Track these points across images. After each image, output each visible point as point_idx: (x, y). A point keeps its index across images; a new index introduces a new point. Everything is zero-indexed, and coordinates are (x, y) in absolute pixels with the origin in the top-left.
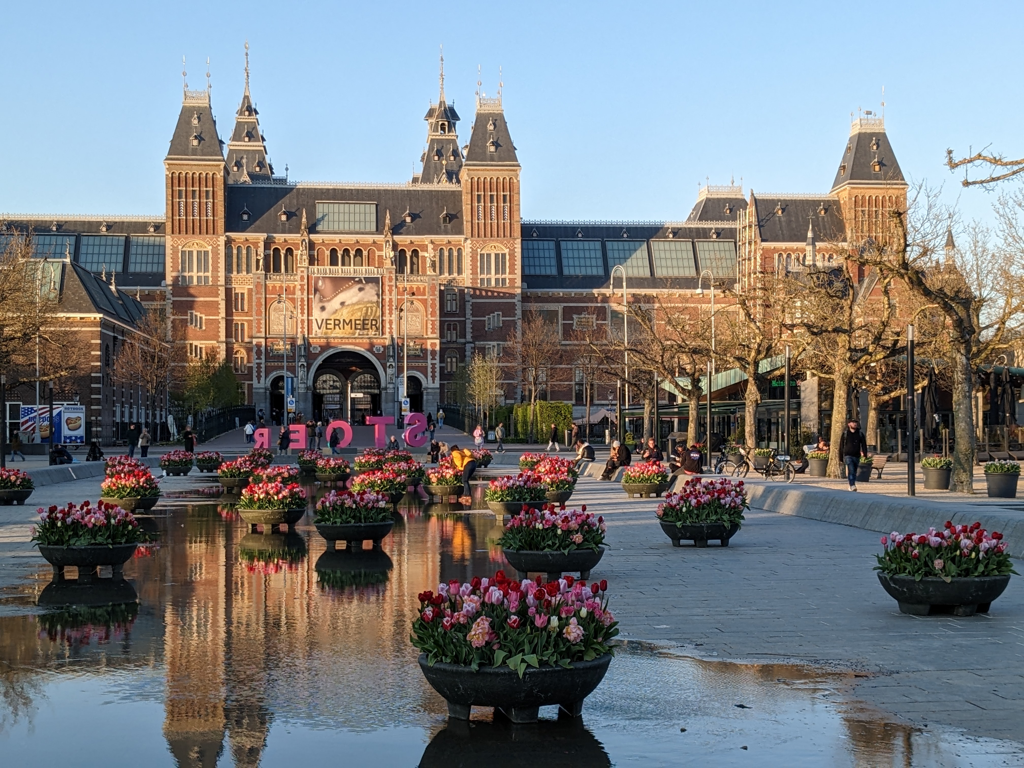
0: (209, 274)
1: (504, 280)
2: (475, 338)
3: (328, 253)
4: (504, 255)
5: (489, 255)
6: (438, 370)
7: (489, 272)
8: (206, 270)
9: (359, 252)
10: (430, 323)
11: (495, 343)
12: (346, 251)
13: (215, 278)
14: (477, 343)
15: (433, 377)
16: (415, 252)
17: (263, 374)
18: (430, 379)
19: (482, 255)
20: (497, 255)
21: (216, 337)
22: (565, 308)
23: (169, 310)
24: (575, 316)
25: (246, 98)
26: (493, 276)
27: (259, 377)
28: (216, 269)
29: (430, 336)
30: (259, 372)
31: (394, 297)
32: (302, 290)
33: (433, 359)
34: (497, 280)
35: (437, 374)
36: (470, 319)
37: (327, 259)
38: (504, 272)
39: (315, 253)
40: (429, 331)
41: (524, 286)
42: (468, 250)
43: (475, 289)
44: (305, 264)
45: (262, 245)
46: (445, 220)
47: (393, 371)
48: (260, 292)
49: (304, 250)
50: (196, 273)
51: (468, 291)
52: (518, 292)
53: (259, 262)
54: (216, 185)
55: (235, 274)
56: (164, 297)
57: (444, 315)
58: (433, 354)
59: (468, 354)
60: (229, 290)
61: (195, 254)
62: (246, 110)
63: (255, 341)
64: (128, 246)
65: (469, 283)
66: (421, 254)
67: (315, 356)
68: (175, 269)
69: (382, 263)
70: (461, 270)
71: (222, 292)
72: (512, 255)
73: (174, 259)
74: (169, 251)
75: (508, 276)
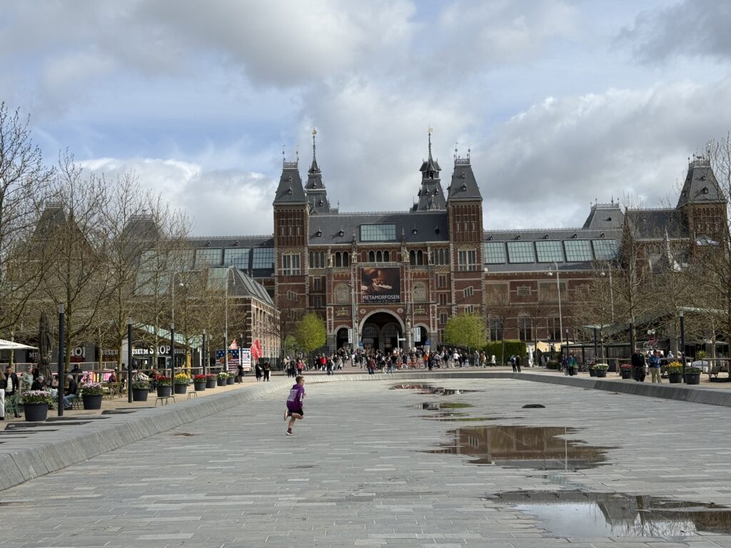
0: (300, 269)
1: (474, 266)
2: (457, 302)
3: (368, 254)
4: (474, 252)
5: (465, 252)
6: (436, 322)
7: (465, 263)
8: (298, 267)
9: (387, 253)
10: (431, 294)
11: (470, 305)
12: (379, 253)
13: (303, 271)
14: (459, 306)
15: (434, 327)
16: (420, 252)
17: (333, 327)
18: (431, 328)
19: (460, 252)
20: (469, 252)
21: (304, 306)
22: (511, 283)
23: (276, 291)
24: (518, 288)
25: (315, 163)
26: (468, 265)
27: (330, 329)
28: (303, 265)
29: (431, 302)
30: (330, 326)
31: (409, 279)
32: (355, 276)
33: (433, 315)
34: (470, 267)
35: (436, 325)
36: (454, 291)
37: (368, 258)
38: (474, 262)
39: (360, 254)
40: (431, 299)
41: (486, 270)
42: (452, 250)
43: (456, 272)
44: (356, 261)
45: (329, 251)
46: (437, 231)
47: (409, 323)
48: (330, 279)
49: (354, 253)
50: (292, 269)
51: (452, 274)
52: (483, 274)
53: (329, 260)
54: (303, 217)
55: (314, 268)
56: (272, 283)
57: (439, 289)
58: (433, 312)
59: (454, 312)
60: (311, 278)
61: (291, 257)
62: (314, 171)
63: (327, 308)
64: (251, 254)
65: (452, 269)
66: (424, 253)
67: (364, 315)
68: (280, 266)
69: (400, 259)
70: (448, 262)
71: (307, 279)
72: (479, 253)
73: (279, 261)
74: (276, 256)
75: (476, 264)
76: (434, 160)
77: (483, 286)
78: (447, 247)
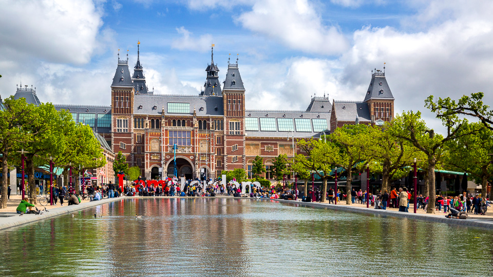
0: (128, 129)
2: (228, 154)
3: (172, 121)
4: (239, 123)
5: (233, 123)
6: (214, 166)
7: (233, 130)
8: (127, 127)
9: (184, 121)
10: (211, 148)
11: (235, 156)
12: (179, 121)
13: (130, 130)
15: (213, 168)
16: (205, 121)
17: (149, 166)
19: (230, 123)
20: (236, 123)
21: (130, 152)
22: (262, 143)
23: (113, 142)
24: (265, 146)
25: (138, 62)
27: (147, 167)
28: (130, 127)
29: (211, 153)
30: (147, 165)
31: (198, 138)
32: (163, 135)
33: (213, 161)
34: (236, 132)
36: (226, 146)
37: (172, 124)
38: (239, 129)
39: (167, 121)
40: (211, 151)
41: (246, 134)
42: (225, 120)
43: (228, 135)
44: (164, 125)
45: (147, 118)
46: (216, 109)
47: (197, 166)
48: (147, 136)
49: (163, 120)
50: (123, 128)
51: (225, 136)
52: (244, 137)
53: (147, 124)
54: (130, 96)
55: (137, 128)
56: (110, 137)
57: (217, 145)
58: (213, 159)
59: (225, 160)
60: (135, 135)
61: (122, 121)
62: (138, 67)
63: (145, 154)
65: (225, 133)
66: (207, 122)
67: (168, 160)
68: (115, 126)
69: (192, 125)
70: (222, 128)
71: (133, 135)
72: (242, 124)
73: (115, 123)
74: (112, 119)
75: (240, 131)
76: (215, 64)
77: (244, 144)
78: (222, 119)
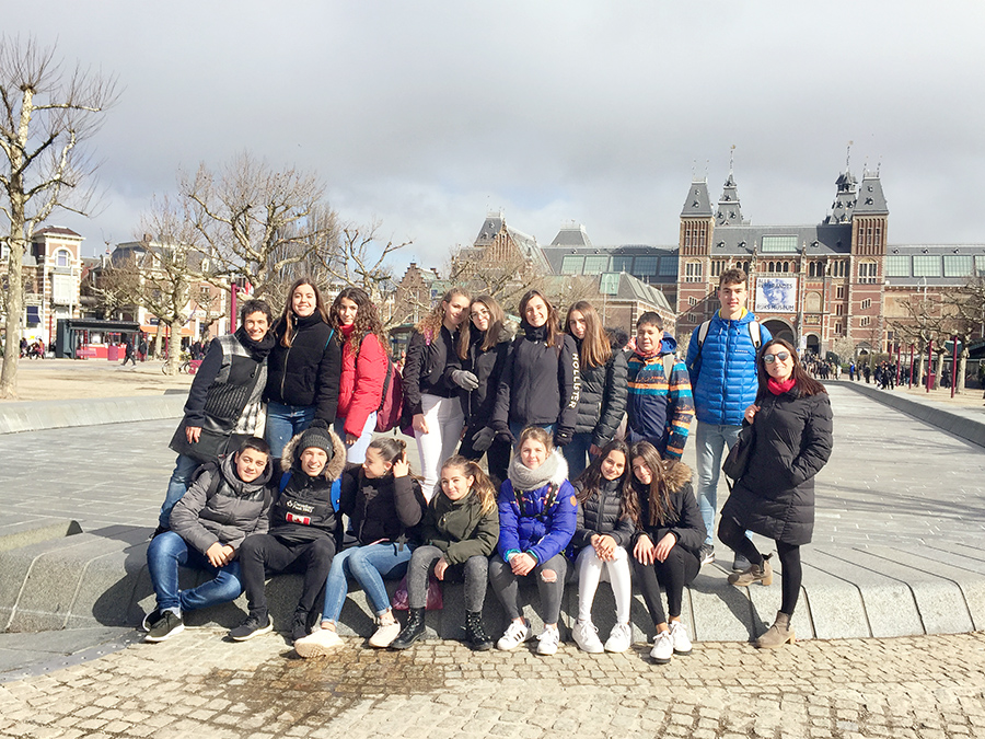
0: (701, 277)
1: (874, 279)
2: (854, 314)
3: (768, 264)
4: (875, 265)
5: (866, 265)
7: (865, 275)
8: (700, 274)
9: (786, 264)
10: (825, 304)
11: (866, 317)
12: (779, 264)
13: (704, 279)
18: (823, 336)
19: (861, 265)
20: (871, 265)
21: (703, 311)
23: (678, 296)
25: (731, 176)
26: (868, 277)
28: (705, 274)
29: (825, 312)
31: (804, 289)
33: (826, 325)
34: (870, 279)
35: (828, 334)
36: (851, 301)
37: (768, 269)
38: (875, 275)
39: (760, 264)
40: (824, 309)
41: (887, 282)
42: (852, 262)
43: (855, 284)
44: (754, 271)
45: (731, 261)
46: (839, 244)
47: (800, 332)
49: (753, 263)
50: (694, 276)
51: (851, 286)
52: (883, 287)
54: (707, 228)
56: (676, 289)
57: (836, 300)
58: (826, 322)
59: (849, 322)
61: (694, 266)
62: (730, 184)
64: (659, 262)
65: (851, 281)
66: (823, 264)
68: (683, 274)
69: (799, 270)
70: (847, 274)
71: (708, 287)
72: (880, 265)
73: (683, 269)
74: (680, 264)
75: (877, 277)
76: (851, 173)
77: (883, 299)
78: (848, 260)
